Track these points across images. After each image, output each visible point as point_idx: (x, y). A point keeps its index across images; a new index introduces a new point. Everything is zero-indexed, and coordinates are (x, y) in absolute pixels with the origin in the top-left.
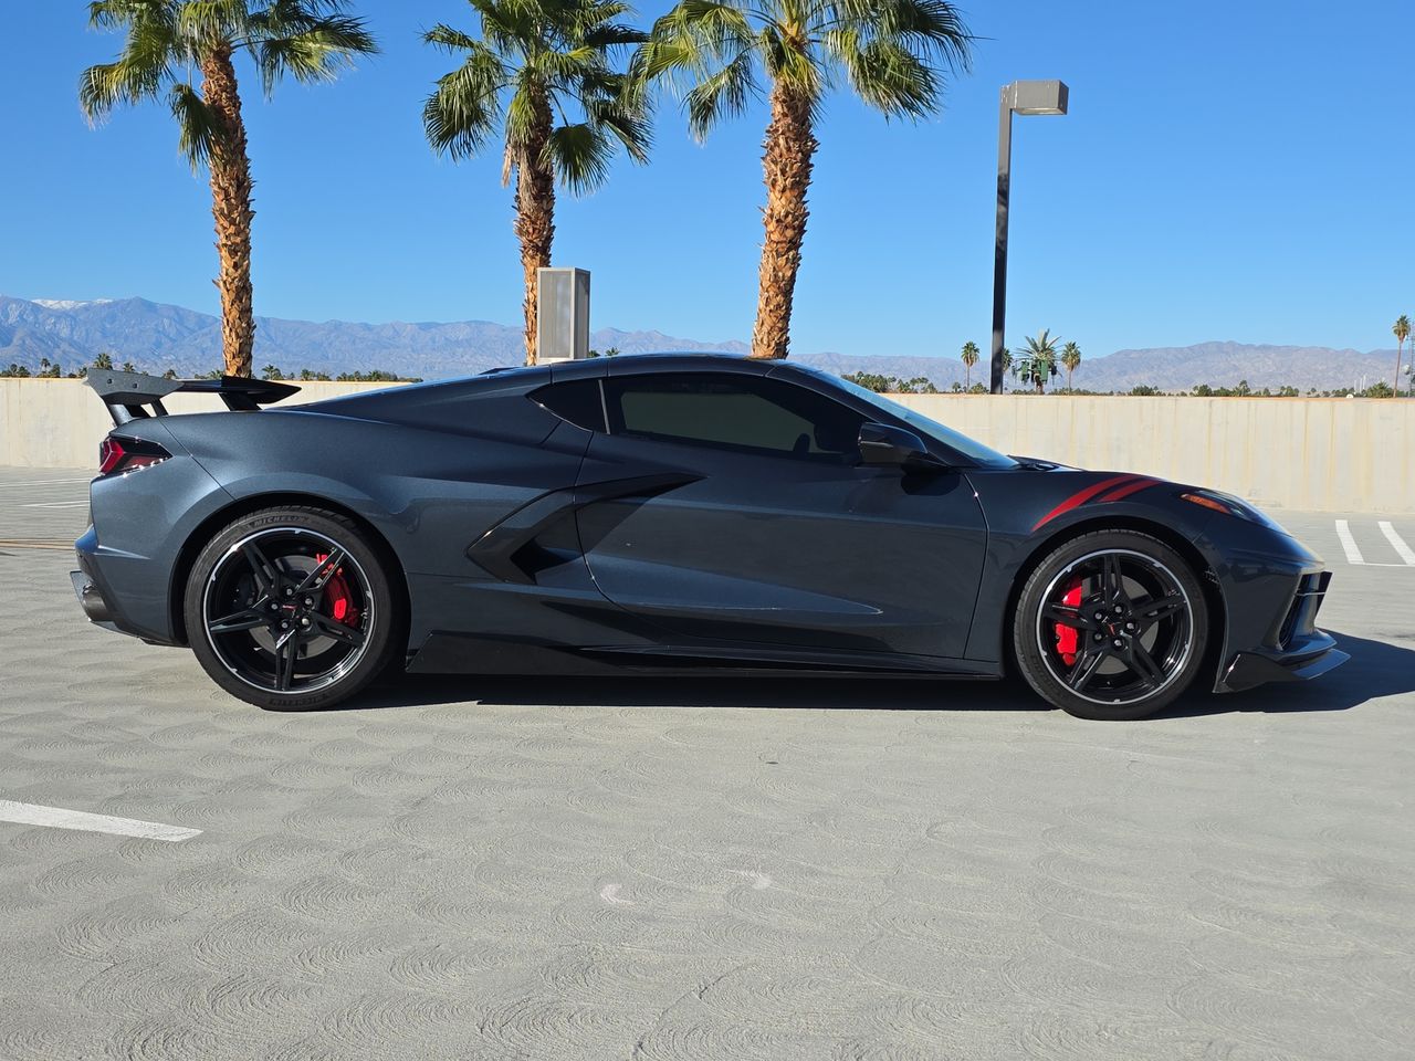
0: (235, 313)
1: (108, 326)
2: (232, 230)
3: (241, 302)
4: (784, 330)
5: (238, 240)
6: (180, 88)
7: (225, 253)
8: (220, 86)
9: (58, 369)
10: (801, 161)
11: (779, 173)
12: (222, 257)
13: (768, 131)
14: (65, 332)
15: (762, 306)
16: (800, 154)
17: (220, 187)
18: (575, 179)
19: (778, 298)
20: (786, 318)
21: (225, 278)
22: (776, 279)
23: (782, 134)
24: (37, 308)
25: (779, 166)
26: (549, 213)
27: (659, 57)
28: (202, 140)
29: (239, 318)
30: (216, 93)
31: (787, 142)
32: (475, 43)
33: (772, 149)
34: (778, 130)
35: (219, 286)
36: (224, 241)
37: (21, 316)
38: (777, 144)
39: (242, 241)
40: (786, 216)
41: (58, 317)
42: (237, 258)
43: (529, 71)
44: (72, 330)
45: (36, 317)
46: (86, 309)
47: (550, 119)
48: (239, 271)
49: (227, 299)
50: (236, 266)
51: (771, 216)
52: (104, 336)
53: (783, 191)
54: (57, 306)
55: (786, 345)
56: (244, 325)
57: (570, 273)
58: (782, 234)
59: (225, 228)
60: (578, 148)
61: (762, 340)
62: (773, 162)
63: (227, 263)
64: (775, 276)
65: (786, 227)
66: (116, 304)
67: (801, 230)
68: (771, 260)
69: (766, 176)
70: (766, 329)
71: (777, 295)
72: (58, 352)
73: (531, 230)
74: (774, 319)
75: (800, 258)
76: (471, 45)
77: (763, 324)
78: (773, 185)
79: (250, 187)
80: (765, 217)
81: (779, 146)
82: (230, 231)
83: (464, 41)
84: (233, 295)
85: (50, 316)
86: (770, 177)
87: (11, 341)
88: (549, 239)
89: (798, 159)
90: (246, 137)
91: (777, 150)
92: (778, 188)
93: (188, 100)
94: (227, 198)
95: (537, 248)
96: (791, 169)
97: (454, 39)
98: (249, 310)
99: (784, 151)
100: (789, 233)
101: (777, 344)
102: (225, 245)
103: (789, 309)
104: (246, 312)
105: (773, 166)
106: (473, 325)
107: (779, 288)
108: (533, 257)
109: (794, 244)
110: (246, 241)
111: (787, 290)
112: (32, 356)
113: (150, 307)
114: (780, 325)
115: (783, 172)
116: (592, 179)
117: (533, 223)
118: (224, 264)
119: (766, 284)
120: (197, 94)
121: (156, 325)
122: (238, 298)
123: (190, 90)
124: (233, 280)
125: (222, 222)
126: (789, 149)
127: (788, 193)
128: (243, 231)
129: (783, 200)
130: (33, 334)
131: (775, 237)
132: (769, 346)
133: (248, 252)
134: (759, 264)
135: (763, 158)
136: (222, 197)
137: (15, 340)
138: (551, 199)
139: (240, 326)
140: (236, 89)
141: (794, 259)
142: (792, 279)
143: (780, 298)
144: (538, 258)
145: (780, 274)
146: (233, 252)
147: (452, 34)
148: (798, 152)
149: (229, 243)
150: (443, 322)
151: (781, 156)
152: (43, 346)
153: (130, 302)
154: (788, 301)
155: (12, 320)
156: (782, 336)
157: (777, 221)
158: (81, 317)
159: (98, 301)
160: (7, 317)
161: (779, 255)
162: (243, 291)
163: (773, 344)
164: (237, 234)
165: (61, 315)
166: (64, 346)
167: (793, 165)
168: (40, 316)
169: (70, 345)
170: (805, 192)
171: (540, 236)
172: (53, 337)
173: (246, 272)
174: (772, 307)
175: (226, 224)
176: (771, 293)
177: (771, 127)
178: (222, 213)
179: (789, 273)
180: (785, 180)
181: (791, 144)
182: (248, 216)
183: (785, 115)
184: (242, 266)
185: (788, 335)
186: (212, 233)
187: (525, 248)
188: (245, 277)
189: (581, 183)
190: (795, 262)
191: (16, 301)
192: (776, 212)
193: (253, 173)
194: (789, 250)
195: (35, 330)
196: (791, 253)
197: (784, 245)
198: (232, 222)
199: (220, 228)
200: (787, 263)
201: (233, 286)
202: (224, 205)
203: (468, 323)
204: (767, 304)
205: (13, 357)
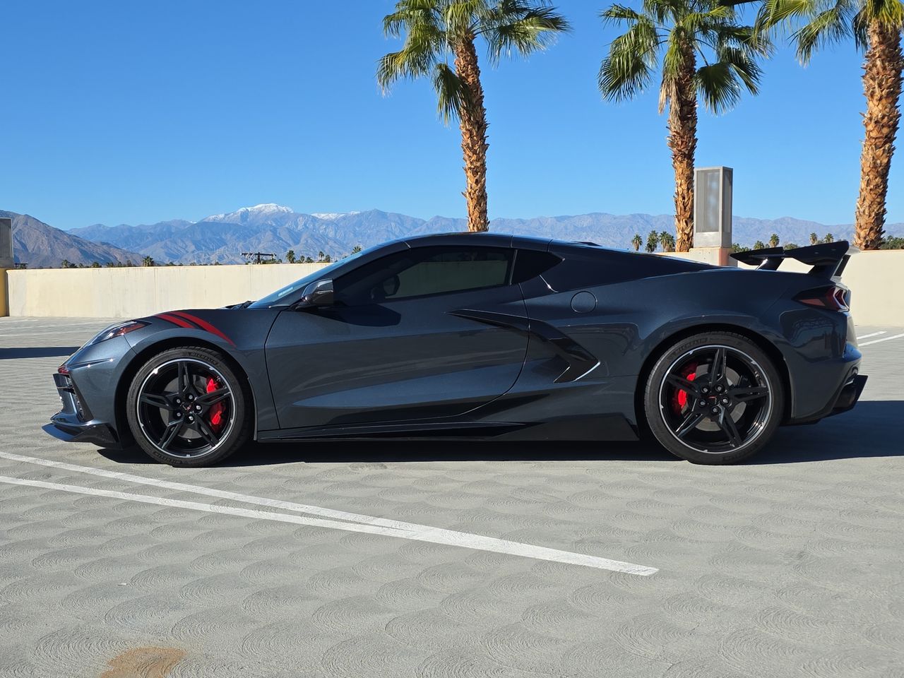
0: (477, 214)
1: (357, 229)
2: (474, 157)
3: (480, 206)
4: (882, 203)
5: (478, 164)
6: (440, 67)
7: (470, 174)
8: (467, 61)
9: (329, 258)
10: (895, 76)
11: (876, 86)
12: (468, 177)
13: (866, 57)
14: (331, 234)
15: (863, 186)
16: (894, 71)
17: (467, 130)
18: (715, 103)
19: (877, 180)
20: (883, 194)
21: (470, 190)
22: (875, 166)
23: (879, 57)
24: (314, 219)
25: (876, 82)
26: (693, 130)
27: (780, 9)
28: (452, 99)
29: (479, 217)
30: (464, 66)
31: (883, 63)
32: (639, 14)
33: (871, 69)
34: (874, 55)
35: (466, 197)
36: (469, 165)
37: (305, 225)
38: (874, 65)
39: (481, 165)
40: (883, 118)
41: (328, 225)
42: (478, 176)
43: (679, 30)
44: (336, 232)
45: (314, 225)
46: (344, 218)
47: (693, 63)
48: (479, 185)
49: (471, 204)
50: (477, 182)
51: (871, 119)
52: (355, 236)
53: (880, 99)
54: (326, 218)
55: (883, 215)
56: (482, 222)
57: (718, 171)
58: (879, 131)
59: (470, 157)
60: (715, 81)
61: (864, 212)
62: (871, 78)
63: (471, 181)
64: (874, 163)
65: (883, 126)
66: (362, 214)
67: (894, 128)
68: (870, 152)
69: (865, 89)
70: (867, 203)
71: (876, 178)
72: (327, 247)
73: (680, 143)
74: (874, 196)
75: (894, 149)
76: (637, 16)
77: (864, 200)
78: (872, 95)
79: (485, 128)
80: (866, 120)
81: (876, 66)
82: (473, 159)
83: (632, 15)
84: (475, 202)
85: (323, 224)
86: (869, 90)
87: (299, 241)
88: (693, 148)
89: (892, 75)
90: (483, 94)
91: (875, 70)
92: (875, 98)
93: (446, 74)
94: (471, 136)
95: (684, 156)
96: (887, 83)
97: (623, 13)
98: (485, 211)
99: (881, 70)
100: (885, 131)
101: (876, 215)
102: (470, 168)
103: (885, 187)
104: (483, 212)
105: (871, 82)
106: (594, 216)
107: (877, 172)
108: (681, 162)
109: (889, 139)
110: (483, 165)
111: (882, 172)
112: (312, 250)
113: (383, 215)
114: (878, 200)
115: (880, 85)
116: (727, 102)
117: (682, 137)
118: (469, 181)
119: (867, 170)
120: (450, 69)
121: (387, 227)
122: (479, 204)
123: (446, 67)
124: (475, 191)
125: (468, 153)
126: (884, 68)
127: (884, 101)
128: (482, 158)
129: (880, 107)
130: (312, 236)
131: (873, 134)
132: (870, 216)
133: (484, 172)
134: (861, 155)
135: (863, 77)
136: (468, 136)
137: (302, 241)
138: (694, 120)
139: (479, 222)
140: (476, 62)
141: (889, 149)
142: (888, 166)
143: (878, 180)
144: (685, 162)
145: (879, 162)
146: (475, 173)
147: (623, 11)
148: (892, 70)
149: (473, 167)
150: (573, 215)
151: (878, 74)
152: (319, 244)
153: (370, 213)
154: (885, 181)
155: (300, 227)
156: (880, 208)
157: (876, 122)
158: (341, 224)
159: (352, 213)
160: (297, 227)
161: (877, 147)
162: (481, 198)
163: (873, 215)
164: (478, 160)
165: (329, 223)
166: (331, 243)
167: (887, 79)
168: (317, 225)
169: (335, 242)
170: (897, 99)
171: (686, 147)
172: (324, 237)
173: (483, 186)
174: (872, 187)
175: (471, 154)
176: (871, 177)
177: (870, 53)
178: (468, 147)
179: (885, 161)
180: (882, 91)
181: (887, 64)
182: (484, 147)
183: (881, 43)
184: (481, 182)
185: (885, 207)
186: (461, 161)
187: (675, 156)
188: (483, 189)
189: (719, 106)
190: (890, 152)
191: (302, 215)
192: (874, 116)
193: (487, 118)
194: (885, 143)
195: (313, 233)
196: (887, 146)
197: (881, 140)
198: (475, 153)
199: (467, 157)
200: (883, 153)
201: (475, 196)
202: (469, 141)
203: (590, 215)
204: (868, 184)
205: (301, 251)
